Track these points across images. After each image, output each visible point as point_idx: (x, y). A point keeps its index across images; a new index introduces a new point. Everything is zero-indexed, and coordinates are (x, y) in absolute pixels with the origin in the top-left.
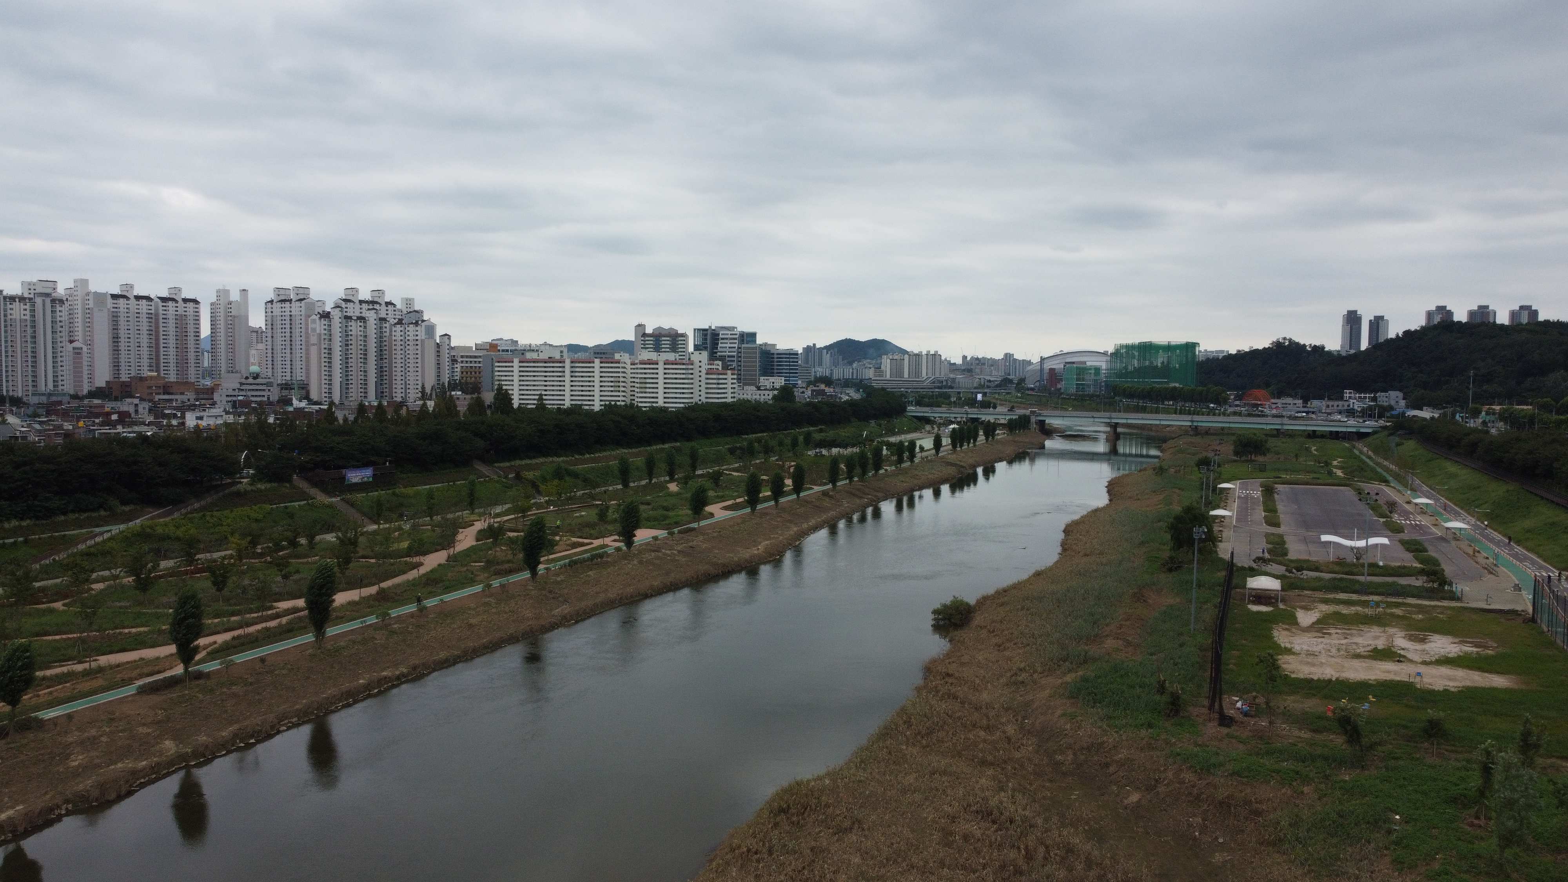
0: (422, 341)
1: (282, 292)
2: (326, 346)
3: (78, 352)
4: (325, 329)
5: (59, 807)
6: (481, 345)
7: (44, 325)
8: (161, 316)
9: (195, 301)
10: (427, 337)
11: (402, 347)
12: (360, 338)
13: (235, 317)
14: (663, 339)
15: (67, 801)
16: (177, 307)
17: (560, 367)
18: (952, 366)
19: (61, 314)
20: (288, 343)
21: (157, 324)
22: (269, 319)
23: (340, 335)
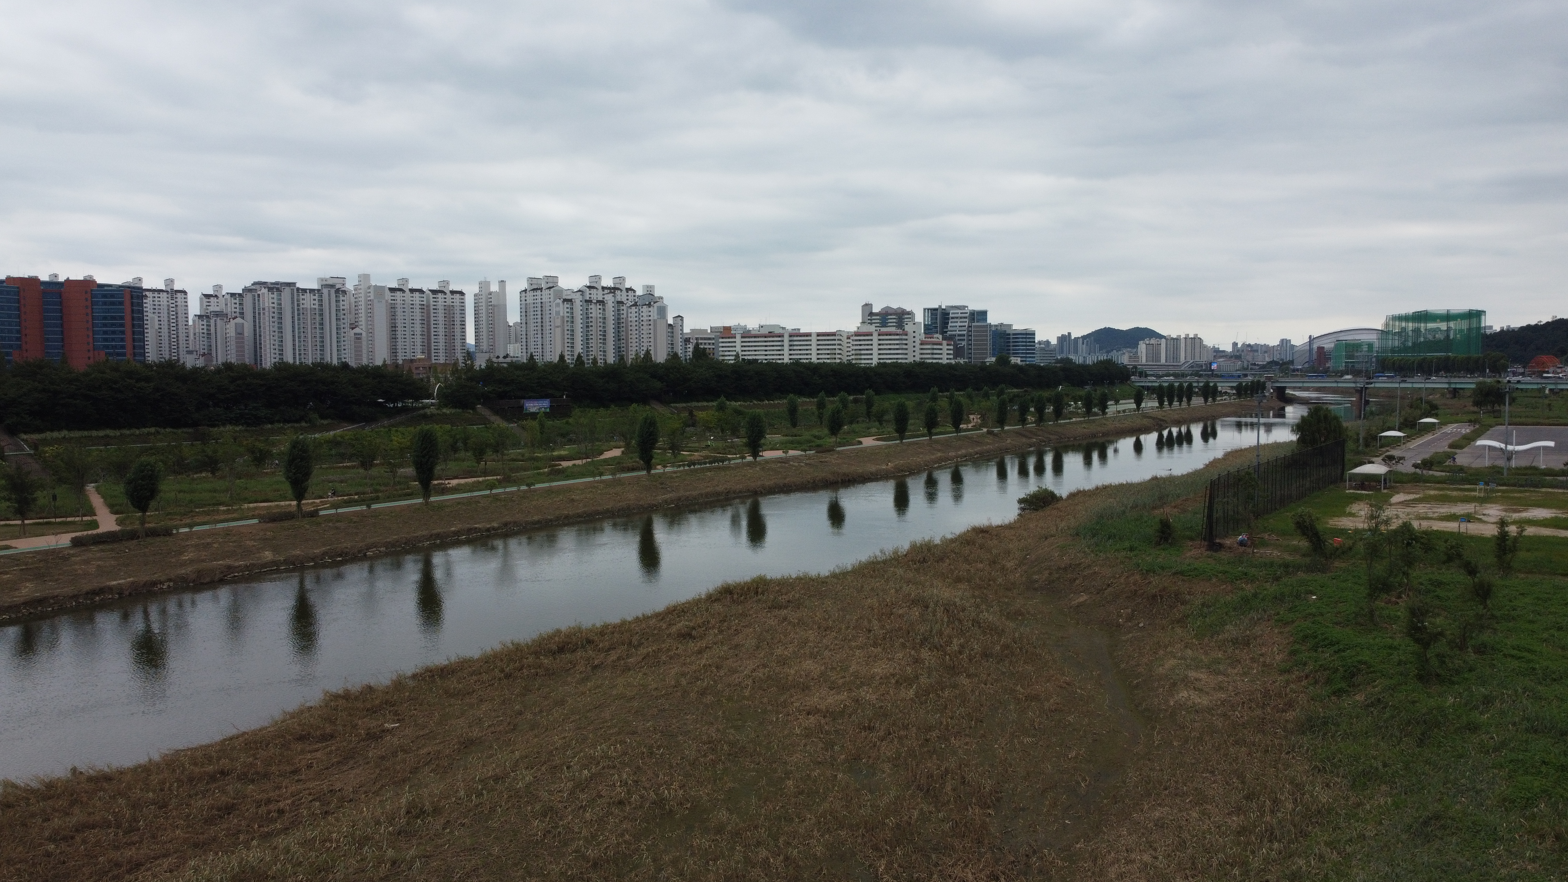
0: (655, 321)
1: (534, 281)
2: (569, 328)
3: (358, 337)
4: (568, 312)
5: (161, 583)
6: (716, 328)
7: (330, 313)
8: (432, 307)
9: (461, 293)
10: (659, 317)
11: (637, 328)
12: (599, 320)
13: (494, 306)
14: (889, 317)
15: (170, 580)
16: (445, 298)
17: (779, 341)
18: (1218, 353)
19: (343, 303)
20: (539, 328)
21: (429, 314)
22: (523, 306)
23: (581, 317)
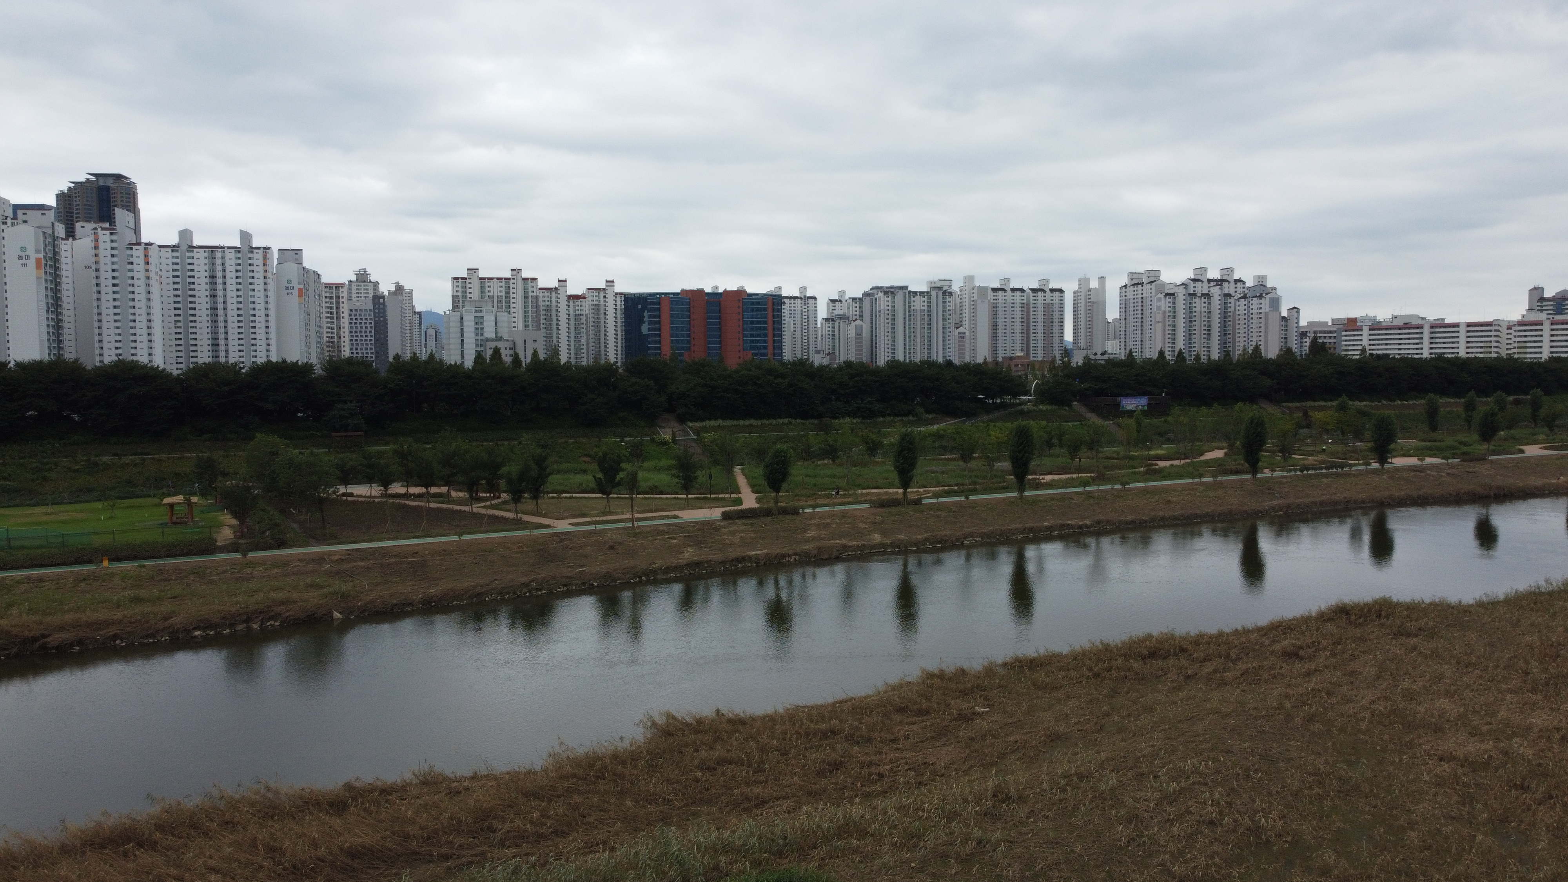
0: (1266, 313)
1: (1135, 276)
2: (1170, 323)
3: (962, 336)
4: (1169, 307)
6: (1338, 320)
7: (937, 314)
8: (1032, 306)
9: (1061, 291)
10: (1271, 309)
11: (1246, 321)
12: (1204, 314)
13: (1093, 303)
14: (1566, 303)
16: (1045, 296)
19: (950, 304)
20: (1139, 324)
21: (1028, 312)
22: (1123, 302)
23: (1184, 311)
